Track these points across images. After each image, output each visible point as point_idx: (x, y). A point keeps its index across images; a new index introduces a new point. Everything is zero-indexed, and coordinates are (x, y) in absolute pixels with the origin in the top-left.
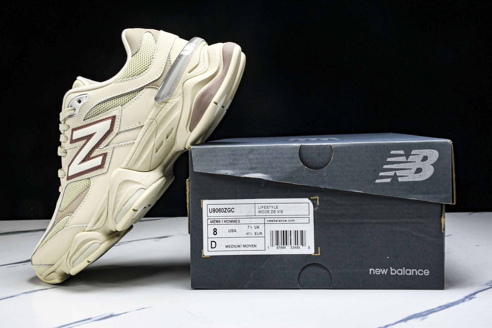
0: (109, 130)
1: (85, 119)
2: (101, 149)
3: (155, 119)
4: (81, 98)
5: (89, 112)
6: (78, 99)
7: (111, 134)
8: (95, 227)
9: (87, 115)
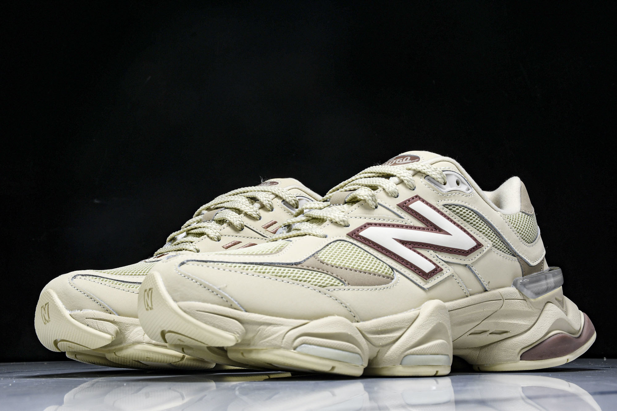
0: (465, 251)
1: (447, 206)
2: (438, 257)
3: (504, 300)
4: (463, 183)
5: (459, 205)
6: (460, 179)
7: (461, 257)
8: (370, 336)
9: (454, 205)
